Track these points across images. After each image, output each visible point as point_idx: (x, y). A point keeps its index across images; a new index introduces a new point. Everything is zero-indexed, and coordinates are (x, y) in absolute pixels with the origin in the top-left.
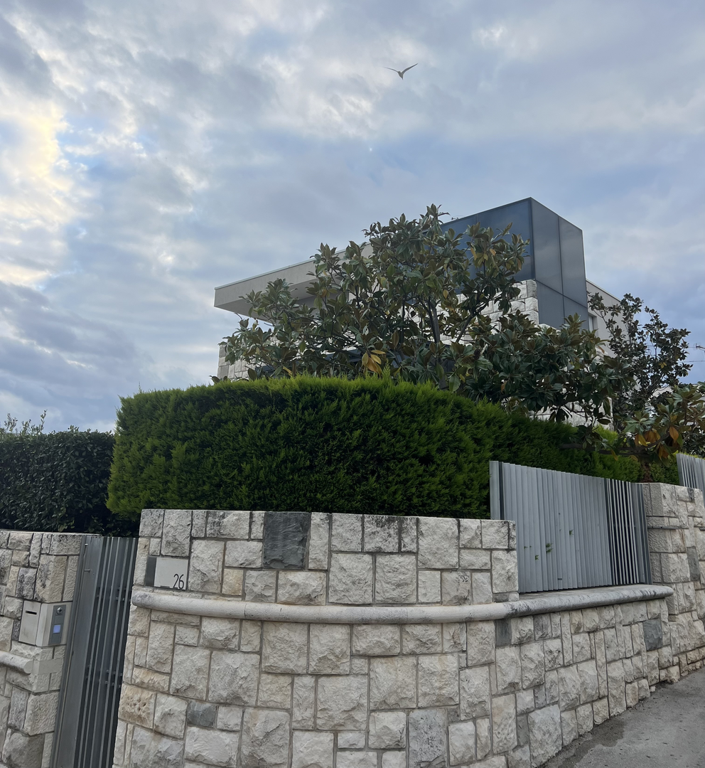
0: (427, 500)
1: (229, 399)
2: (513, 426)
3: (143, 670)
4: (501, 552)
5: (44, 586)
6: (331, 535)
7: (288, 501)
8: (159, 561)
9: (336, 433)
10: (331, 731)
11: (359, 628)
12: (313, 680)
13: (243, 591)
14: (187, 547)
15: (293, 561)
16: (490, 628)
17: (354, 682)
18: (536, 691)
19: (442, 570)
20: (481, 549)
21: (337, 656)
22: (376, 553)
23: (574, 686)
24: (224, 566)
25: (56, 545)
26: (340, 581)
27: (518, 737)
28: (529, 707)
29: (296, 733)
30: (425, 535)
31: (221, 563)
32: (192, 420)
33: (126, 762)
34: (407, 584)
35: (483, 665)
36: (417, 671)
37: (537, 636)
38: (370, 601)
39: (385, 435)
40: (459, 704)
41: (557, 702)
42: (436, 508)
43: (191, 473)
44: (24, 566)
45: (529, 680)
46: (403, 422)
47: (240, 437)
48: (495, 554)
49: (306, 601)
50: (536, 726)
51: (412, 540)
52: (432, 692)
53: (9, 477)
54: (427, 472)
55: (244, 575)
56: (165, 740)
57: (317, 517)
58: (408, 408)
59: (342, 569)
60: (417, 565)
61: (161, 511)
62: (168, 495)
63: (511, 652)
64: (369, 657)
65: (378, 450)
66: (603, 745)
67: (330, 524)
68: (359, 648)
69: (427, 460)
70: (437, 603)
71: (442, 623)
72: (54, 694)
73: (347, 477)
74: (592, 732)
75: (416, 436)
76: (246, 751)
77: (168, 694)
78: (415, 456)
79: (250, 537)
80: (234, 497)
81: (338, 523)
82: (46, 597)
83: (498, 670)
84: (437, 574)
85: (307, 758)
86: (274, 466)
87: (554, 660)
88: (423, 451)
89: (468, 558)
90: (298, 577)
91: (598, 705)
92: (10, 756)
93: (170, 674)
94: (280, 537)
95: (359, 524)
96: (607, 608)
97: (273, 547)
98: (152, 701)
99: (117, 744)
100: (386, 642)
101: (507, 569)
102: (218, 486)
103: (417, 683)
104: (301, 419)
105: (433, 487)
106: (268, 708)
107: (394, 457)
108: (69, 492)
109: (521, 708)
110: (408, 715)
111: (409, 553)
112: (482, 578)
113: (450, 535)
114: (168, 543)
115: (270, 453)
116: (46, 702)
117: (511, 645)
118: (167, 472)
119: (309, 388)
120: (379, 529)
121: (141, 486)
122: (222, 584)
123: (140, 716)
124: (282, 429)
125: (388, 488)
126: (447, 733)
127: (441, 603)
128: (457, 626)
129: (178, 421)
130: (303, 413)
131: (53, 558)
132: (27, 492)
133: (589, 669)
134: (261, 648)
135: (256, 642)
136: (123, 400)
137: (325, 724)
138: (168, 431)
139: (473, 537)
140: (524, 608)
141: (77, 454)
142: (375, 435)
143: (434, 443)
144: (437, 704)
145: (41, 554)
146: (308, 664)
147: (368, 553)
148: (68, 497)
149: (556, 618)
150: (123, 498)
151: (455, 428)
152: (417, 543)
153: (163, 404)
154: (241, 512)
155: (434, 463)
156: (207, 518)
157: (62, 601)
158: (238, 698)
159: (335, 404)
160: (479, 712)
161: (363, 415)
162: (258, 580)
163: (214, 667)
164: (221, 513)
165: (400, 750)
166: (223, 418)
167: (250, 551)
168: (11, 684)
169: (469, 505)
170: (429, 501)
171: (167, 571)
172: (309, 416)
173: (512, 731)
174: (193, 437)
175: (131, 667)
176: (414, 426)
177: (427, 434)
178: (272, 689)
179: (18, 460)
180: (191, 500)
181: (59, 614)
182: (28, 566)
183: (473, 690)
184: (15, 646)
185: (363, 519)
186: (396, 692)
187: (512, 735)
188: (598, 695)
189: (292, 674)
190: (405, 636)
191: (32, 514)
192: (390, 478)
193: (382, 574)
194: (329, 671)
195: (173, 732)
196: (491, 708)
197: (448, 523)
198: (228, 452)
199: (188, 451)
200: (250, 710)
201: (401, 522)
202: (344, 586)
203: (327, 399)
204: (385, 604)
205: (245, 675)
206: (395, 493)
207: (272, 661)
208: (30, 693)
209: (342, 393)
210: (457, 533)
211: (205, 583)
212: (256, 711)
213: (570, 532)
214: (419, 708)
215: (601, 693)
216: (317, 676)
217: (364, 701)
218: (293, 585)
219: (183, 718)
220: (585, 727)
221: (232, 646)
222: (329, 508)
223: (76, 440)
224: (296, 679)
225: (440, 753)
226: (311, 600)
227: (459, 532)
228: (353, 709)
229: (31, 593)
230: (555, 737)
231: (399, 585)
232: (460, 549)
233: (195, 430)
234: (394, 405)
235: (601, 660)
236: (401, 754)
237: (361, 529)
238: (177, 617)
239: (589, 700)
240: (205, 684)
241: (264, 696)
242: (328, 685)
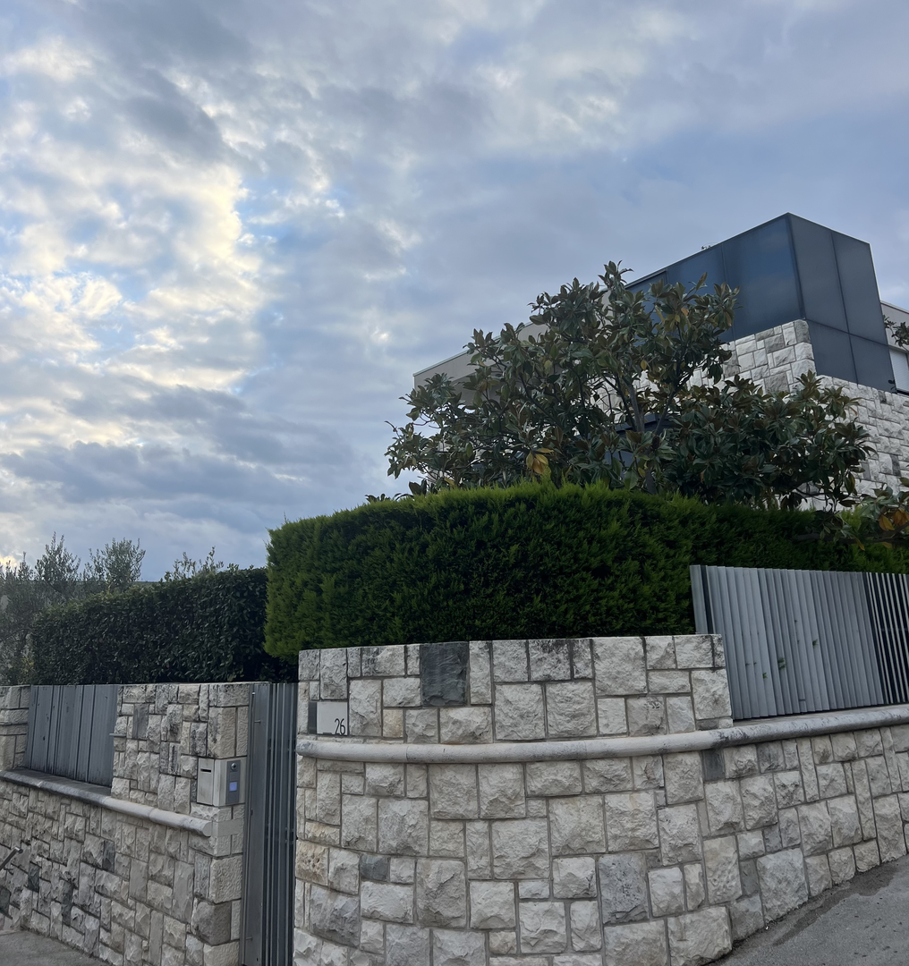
0: (606, 618)
1: (373, 523)
2: (720, 521)
3: (314, 824)
4: (703, 672)
5: (215, 740)
6: (492, 666)
7: (445, 631)
8: (320, 706)
9: (490, 551)
10: (510, 880)
11: (533, 766)
12: (487, 825)
13: (405, 731)
14: (344, 688)
15: (453, 696)
16: (693, 761)
17: (532, 826)
18: (766, 832)
19: (626, 697)
20: (676, 669)
21: (509, 798)
22: (545, 682)
23: (820, 826)
24: (383, 708)
25: (222, 696)
26: (506, 715)
27: (743, 885)
28: (756, 850)
29: (473, 884)
30: (602, 658)
31: (379, 704)
32: (338, 548)
33: (307, 924)
34: (583, 715)
35: (688, 802)
36: (604, 812)
37: (763, 769)
38: (543, 735)
39: (548, 547)
40: (659, 848)
41: (799, 846)
42: (618, 627)
43: (343, 607)
44: (195, 721)
45: (754, 819)
46: (568, 531)
47: (388, 564)
48: (696, 674)
49: (471, 739)
50: (768, 874)
51: (587, 665)
52: (624, 834)
53: (176, 625)
54: (604, 585)
55: (404, 716)
56: (340, 897)
57: (475, 646)
58: (572, 514)
59: (508, 702)
60: (595, 693)
61: (317, 652)
62: (322, 633)
63: (726, 788)
64: (548, 798)
65: (541, 565)
66: (861, 894)
67: (491, 653)
68: (534, 789)
69: (602, 572)
70: (623, 734)
71: (631, 757)
72: (237, 857)
73: (507, 599)
74: (851, 881)
75: (585, 545)
76: (421, 905)
77: (340, 848)
78: (587, 569)
79: (406, 673)
80: (389, 630)
81: (499, 651)
82: (218, 753)
83: (709, 808)
84: (621, 702)
85: (486, 911)
86: (426, 593)
87: (790, 795)
88: (595, 562)
89: (658, 680)
90: (460, 714)
91: (861, 849)
92: (198, 927)
93: (339, 826)
94: (437, 671)
95: (523, 651)
96: (869, 732)
97: (431, 682)
98: (326, 856)
99: (297, 905)
100: (564, 780)
101: (712, 691)
102: (372, 619)
103: (605, 825)
104: (450, 538)
105: (612, 603)
106: (442, 857)
107: (561, 571)
108: (234, 638)
109: (744, 851)
110: (597, 861)
111: (584, 679)
112: (679, 703)
113: (632, 656)
114: (326, 686)
115: (421, 579)
116: (229, 866)
117: (726, 780)
118: (319, 608)
119: (455, 503)
120: (546, 655)
121: (296, 625)
122: (382, 726)
123: (315, 873)
124: (431, 552)
125: (557, 607)
126: (647, 880)
127: (628, 734)
128: (650, 760)
129: (325, 551)
130: (452, 531)
131: (220, 710)
132: (194, 641)
133: (846, 806)
134: (428, 793)
135: (423, 787)
136: (271, 532)
137: (503, 873)
138: (316, 564)
139: (663, 657)
140: (739, 736)
141: (238, 594)
142: (535, 548)
143: (609, 552)
144: (632, 848)
145: (209, 706)
146: (479, 807)
147: (536, 682)
148: (234, 643)
149: (791, 747)
150: (281, 640)
151: (636, 531)
152: (593, 667)
153: (310, 534)
154: (395, 646)
155: (611, 574)
156: (361, 655)
157: (235, 757)
158: (408, 848)
159: (485, 518)
160: (685, 856)
161: (520, 528)
162: (419, 720)
163: (383, 816)
164: (375, 649)
165: (591, 899)
166: (369, 544)
167: (406, 688)
168: (193, 849)
169: (665, 619)
170: (608, 620)
171: (328, 715)
172: (458, 534)
173: (733, 878)
174: (341, 568)
175: (302, 822)
176: (581, 534)
177: (598, 542)
178: (443, 836)
179: (182, 606)
180: (346, 637)
181: (233, 771)
182: (200, 721)
183: (675, 832)
184: (195, 808)
185: (527, 644)
186: (580, 835)
187: (734, 883)
188: (860, 837)
189: (463, 820)
190: (586, 773)
191: (202, 663)
192: (558, 597)
193: (553, 705)
194: (502, 815)
195: (347, 888)
196: (703, 852)
197: (631, 643)
198: (378, 581)
199: (337, 584)
200: (423, 861)
201: (571, 646)
202: (511, 721)
203: (476, 514)
204: (561, 737)
205: (413, 822)
206: (566, 612)
207: (440, 806)
208: (212, 857)
209: (492, 505)
210: (642, 653)
211: (365, 726)
212: (428, 861)
213: (814, 643)
214: (610, 853)
215: (866, 834)
216: (490, 820)
217: (545, 846)
218: (455, 722)
219: (356, 872)
220: (842, 875)
221: (398, 793)
222: (489, 635)
223: (236, 580)
224: (468, 826)
225: (638, 902)
226: (476, 738)
227: (645, 651)
228: (533, 855)
229: (204, 749)
230: (795, 886)
231: (574, 716)
232: (647, 671)
233: (343, 560)
234: (556, 512)
235: (863, 794)
236: (591, 904)
237: (525, 656)
238: (341, 764)
239: (847, 843)
240: (375, 835)
241: (435, 845)
242: (504, 831)
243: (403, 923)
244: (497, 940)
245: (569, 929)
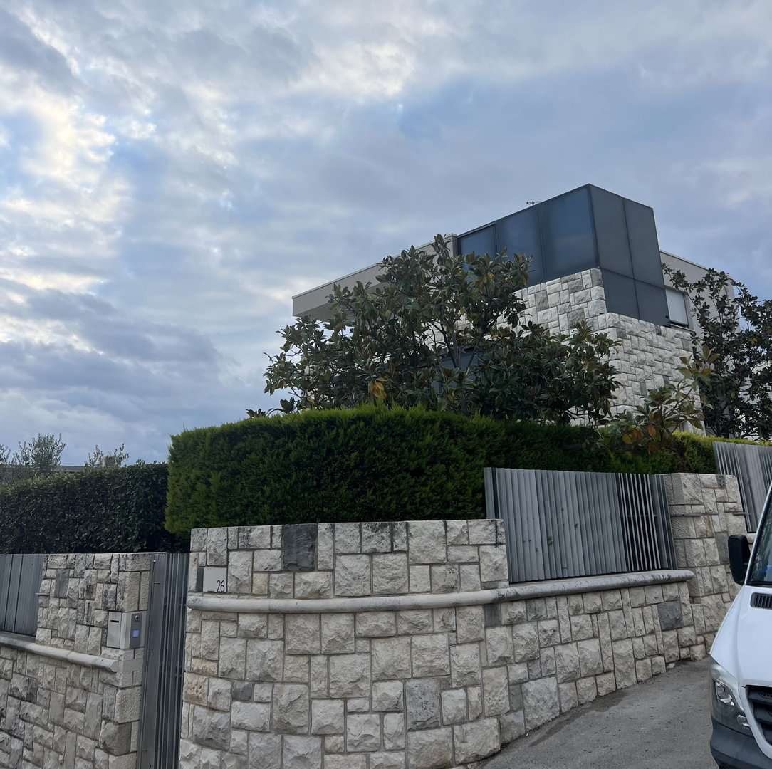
0: (420, 506)
1: (251, 434)
2: (509, 434)
3: (198, 660)
4: (488, 547)
5: (123, 598)
6: (334, 541)
7: (301, 515)
8: (205, 569)
9: (336, 456)
10: (341, 698)
11: (361, 615)
12: (326, 658)
13: (269, 590)
14: (225, 558)
15: (305, 564)
16: (478, 612)
17: (358, 659)
18: (530, 664)
19: (431, 565)
20: (469, 545)
21: (343, 639)
22: (372, 554)
23: (571, 661)
24: (253, 572)
25: (130, 563)
26: (343, 578)
27: (511, 703)
28: (522, 678)
29: (314, 702)
30: (414, 536)
31: (250, 569)
32: (224, 453)
33: (190, 735)
34: (399, 578)
35: (473, 642)
36: (411, 648)
37: (530, 618)
38: (369, 592)
39: (379, 454)
40: (450, 674)
41: (554, 675)
42: (428, 513)
43: (226, 497)
44: (107, 583)
45: (521, 655)
46: (394, 442)
47: (261, 464)
48: (483, 549)
49: (317, 595)
50: (530, 695)
51: (403, 541)
52: (425, 665)
53: (93, 507)
54: (419, 482)
55: (269, 578)
56: (216, 714)
57: (323, 527)
58: (398, 430)
59: (345, 568)
60: (408, 562)
61: (205, 530)
62: (209, 516)
63: (501, 632)
64: (371, 638)
65: (373, 467)
67: (334, 532)
68: (361, 632)
69: (418, 472)
70: (427, 592)
71: (432, 608)
72: (137, 688)
73: (347, 492)
74: (592, 702)
75: (406, 453)
76: (275, 718)
77: (218, 677)
78: (407, 470)
79: (271, 546)
80: (259, 514)
81: (340, 531)
82: (125, 607)
83: (488, 646)
84: (427, 568)
85: (322, 721)
86: (288, 487)
87: (550, 638)
88: (413, 466)
89: (455, 553)
90: (309, 577)
91: (602, 679)
92: (105, 742)
93: (217, 661)
94: (294, 545)
95: (357, 530)
96: (612, 592)
97: (289, 554)
98: (206, 683)
99: (183, 721)
100: (383, 625)
101: (494, 561)
102: (247, 506)
103: (411, 658)
104: (308, 446)
105: (424, 496)
106: (292, 683)
107: (388, 471)
108: (140, 517)
109: (512, 678)
110: (404, 684)
111: (401, 552)
112: (470, 570)
113: (436, 535)
114: (211, 555)
115: (285, 477)
116: (131, 695)
117: (501, 626)
118: (208, 497)
119: (312, 421)
120: (374, 534)
121: (189, 509)
122: (252, 586)
123: (198, 697)
124: (293, 456)
125: (384, 498)
126: (440, 698)
127: (431, 592)
128: (447, 611)
129: (214, 454)
130: (309, 441)
131: (128, 574)
132: (108, 519)
133: (591, 647)
134: (284, 635)
135: (280, 631)
136: (173, 438)
137: (336, 693)
138: (207, 463)
139: (459, 536)
140: (512, 594)
141: (144, 484)
142: (369, 455)
143: (424, 458)
144: (430, 675)
145: (119, 571)
146: (321, 646)
147: (366, 554)
148: (140, 522)
149: (552, 602)
150: (177, 520)
151: (445, 442)
152: (408, 543)
153: (203, 441)
154: (264, 526)
155: (425, 474)
156: (238, 533)
157: (138, 610)
158: (268, 676)
159: (334, 432)
160: (469, 681)
161: (359, 439)
162: (279, 581)
163: (250, 652)
164: (249, 528)
165: (399, 712)
166: (247, 449)
167: (270, 558)
168: (103, 683)
169: (463, 508)
170: (421, 508)
171: (212, 578)
172: (313, 443)
173: (503, 698)
174: (225, 467)
175: (189, 658)
176: (404, 444)
177: (416, 450)
178: (294, 667)
179: (98, 491)
180: (227, 519)
181: (137, 621)
182: (111, 583)
183: (462, 663)
184: (104, 651)
185: (360, 526)
186: (392, 665)
187: (504, 701)
188: (601, 670)
189: (309, 655)
190: (399, 620)
191: (113, 538)
192: (385, 491)
193: (377, 571)
194: (337, 651)
195: (222, 707)
196: (482, 678)
197: (436, 525)
198: (253, 478)
199: (222, 479)
200: (278, 685)
201: (392, 527)
202: (347, 582)
203: (327, 428)
204: (381, 594)
205: (272, 657)
206: (390, 502)
207: (292, 645)
208: (117, 688)
209: (340, 422)
210: (444, 533)
211: (239, 586)
212: (282, 685)
213: (576, 526)
214: (414, 678)
215: (606, 668)
216: (328, 655)
217: (367, 674)
218: (306, 583)
219: (229, 695)
220: (586, 697)
221: (262, 635)
222: (333, 519)
223: (142, 472)
224: (312, 659)
225: (433, 714)
226: (320, 594)
227: (446, 531)
228: (358, 680)
229: (113, 605)
230: (550, 704)
231: (392, 579)
232: (447, 546)
233: (227, 461)
234: (386, 428)
235: (605, 637)
236: (398, 715)
237: (359, 534)
238: (221, 615)
239: (591, 674)
240: (244, 667)
241: (288, 674)
242: (338, 662)
243: (262, 731)
244: (329, 743)
245: (382, 734)
